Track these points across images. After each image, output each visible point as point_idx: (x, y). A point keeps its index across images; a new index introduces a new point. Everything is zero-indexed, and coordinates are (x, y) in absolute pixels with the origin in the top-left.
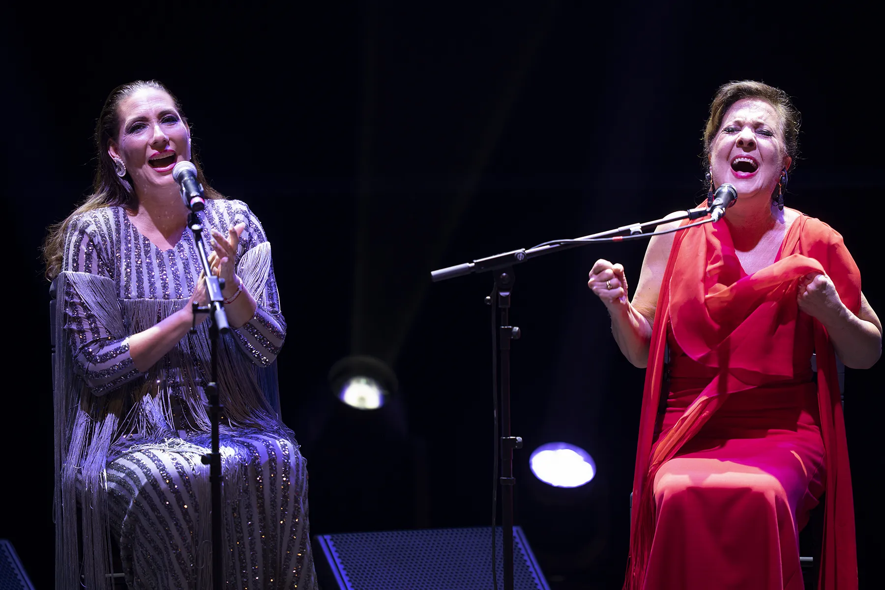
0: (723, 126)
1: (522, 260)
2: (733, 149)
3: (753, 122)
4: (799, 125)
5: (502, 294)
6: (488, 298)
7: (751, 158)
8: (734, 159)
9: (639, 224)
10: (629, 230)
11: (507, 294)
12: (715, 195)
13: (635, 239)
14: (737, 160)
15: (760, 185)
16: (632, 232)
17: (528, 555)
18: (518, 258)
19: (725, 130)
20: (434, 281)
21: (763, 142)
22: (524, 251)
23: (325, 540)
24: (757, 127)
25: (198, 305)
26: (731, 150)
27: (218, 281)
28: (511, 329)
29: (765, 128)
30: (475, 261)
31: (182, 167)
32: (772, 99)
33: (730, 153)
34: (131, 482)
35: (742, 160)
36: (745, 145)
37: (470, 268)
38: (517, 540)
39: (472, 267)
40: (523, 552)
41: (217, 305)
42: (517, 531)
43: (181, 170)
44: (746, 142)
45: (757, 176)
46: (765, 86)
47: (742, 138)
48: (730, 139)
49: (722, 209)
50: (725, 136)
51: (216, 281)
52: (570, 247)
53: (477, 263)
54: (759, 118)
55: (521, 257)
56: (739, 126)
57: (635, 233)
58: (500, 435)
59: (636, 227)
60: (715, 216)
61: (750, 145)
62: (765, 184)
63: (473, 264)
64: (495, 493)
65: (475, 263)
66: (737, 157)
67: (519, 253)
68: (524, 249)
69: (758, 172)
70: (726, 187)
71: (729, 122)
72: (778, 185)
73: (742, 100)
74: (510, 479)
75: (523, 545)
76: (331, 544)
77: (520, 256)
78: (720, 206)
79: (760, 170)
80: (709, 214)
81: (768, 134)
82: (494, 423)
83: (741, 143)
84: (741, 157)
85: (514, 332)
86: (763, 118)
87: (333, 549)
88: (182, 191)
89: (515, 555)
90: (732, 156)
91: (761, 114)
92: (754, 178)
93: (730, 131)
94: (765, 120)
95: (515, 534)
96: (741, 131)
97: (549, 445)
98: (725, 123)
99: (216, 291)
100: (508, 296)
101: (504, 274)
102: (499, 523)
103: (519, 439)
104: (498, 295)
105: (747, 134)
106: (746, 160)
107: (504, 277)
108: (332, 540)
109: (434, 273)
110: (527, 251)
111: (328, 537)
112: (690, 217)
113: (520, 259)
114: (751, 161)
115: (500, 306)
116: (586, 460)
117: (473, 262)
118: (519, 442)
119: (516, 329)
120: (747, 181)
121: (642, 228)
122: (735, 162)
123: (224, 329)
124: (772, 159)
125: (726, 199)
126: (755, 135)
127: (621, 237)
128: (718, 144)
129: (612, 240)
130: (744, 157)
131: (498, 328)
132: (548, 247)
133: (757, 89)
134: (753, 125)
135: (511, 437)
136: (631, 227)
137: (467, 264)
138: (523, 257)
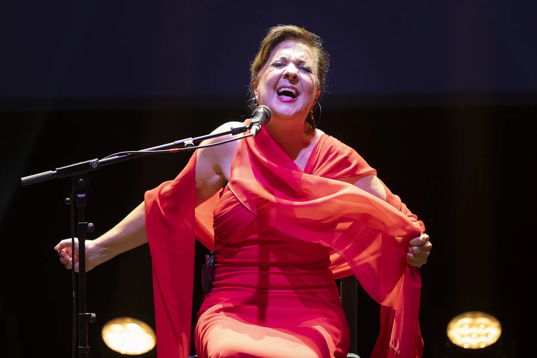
0: (271, 61)
1: (96, 168)
2: (280, 80)
3: (297, 60)
5: (79, 196)
6: (68, 199)
7: (294, 88)
8: (280, 88)
9: (191, 138)
10: (183, 143)
11: (84, 195)
12: (253, 114)
13: (188, 150)
14: (283, 90)
16: (186, 145)
19: (273, 65)
20: (24, 185)
21: (304, 76)
22: (97, 160)
24: (299, 64)
26: (279, 80)
28: (87, 224)
29: (306, 66)
30: (57, 169)
32: (309, 42)
33: (277, 83)
35: (287, 89)
36: (290, 78)
37: (52, 174)
39: (55, 174)
44: (291, 75)
45: (297, 101)
46: (306, 31)
47: (288, 73)
48: (277, 72)
49: (259, 126)
50: (274, 69)
52: (135, 157)
53: (59, 170)
54: (301, 57)
55: (95, 165)
56: (284, 62)
57: (188, 145)
58: (77, 312)
59: (189, 141)
60: (253, 131)
61: (294, 79)
63: (56, 171)
65: (57, 170)
66: (283, 87)
67: (94, 162)
69: (298, 98)
71: (276, 58)
73: (287, 41)
74: (87, 348)
77: (94, 164)
78: (257, 124)
79: (300, 98)
80: (248, 130)
81: (308, 71)
82: (73, 302)
83: (287, 76)
84: (286, 87)
85: (90, 227)
86: (305, 58)
90: (278, 86)
91: (302, 53)
93: (277, 65)
94: (305, 59)
96: (286, 66)
97: (118, 320)
98: (273, 58)
100: (84, 197)
101: (81, 180)
103: (93, 315)
104: (76, 196)
105: (291, 69)
106: (290, 90)
107: (81, 182)
109: (23, 179)
110: (100, 161)
112: (233, 132)
113: (94, 167)
114: (294, 91)
115: (77, 206)
116: (148, 333)
117: (55, 170)
118: (94, 318)
119: (91, 224)
120: (289, 104)
121: (194, 141)
122: (280, 91)
124: (310, 90)
125: (262, 118)
126: (298, 70)
127: (177, 149)
128: (267, 75)
129: (169, 151)
130: (289, 87)
132: (116, 157)
133: (300, 33)
134: (296, 62)
135: (87, 314)
136: (185, 141)
137: (51, 172)
138: (97, 165)
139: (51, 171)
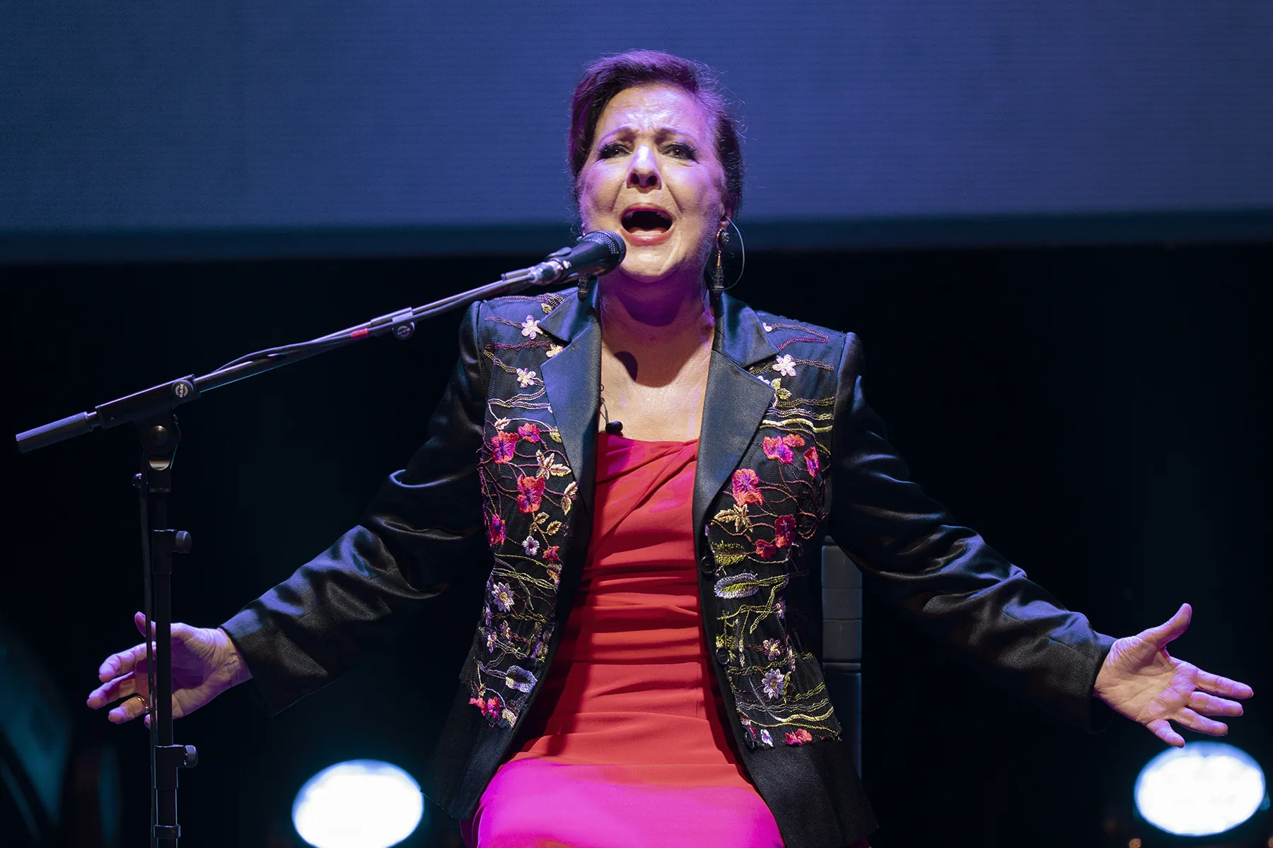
1: (184, 397)
2: (621, 194)
3: (655, 130)
4: (744, 128)
5: (153, 465)
6: (139, 475)
8: (626, 213)
11: (165, 465)
15: (680, 256)
18: (177, 393)
19: (601, 151)
20: (23, 451)
22: (190, 380)
24: (661, 139)
28: (175, 533)
29: (677, 139)
30: (97, 407)
36: (642, 181)
37: (87, 421)
39: (93, 419)
45: (673, 237)
47: (635, 168)
53: (103, 408)
54: (666, 122)
55: (181, 391)
58: (155, 743)
59: (402, 316)
62: (690, 255)
63: (95, 412)
65: (98, 410)
66: (631, 207)
67: (178, 384)
68: (190, 377)
69: (673, 229)
72: (715, 251)
77: (179, 389)
79: (677, 228)
81: (685, 152)
83: (635, 178)
84: (637, 206)
85: (180, 540)
86: (672, 121)
92: (667, 244)
93: (609, 153)
94: (674, 125)
100: (166, 470)
101: (159, 427)
103: (191, 749)
105: (644, 157)
107: (159, 432)
110: (197, 381)
113: (181, 396)
115: (152, 491)
117: (94, 409)
118: (191, 755)
119: (183, 534)
120: (654, 249)
126: (658, 158)
131: (151, 535)
134: (653, 136)
135: (174, 746)
136: (395, 316)
138: (187, 390)
139: (85, 413)
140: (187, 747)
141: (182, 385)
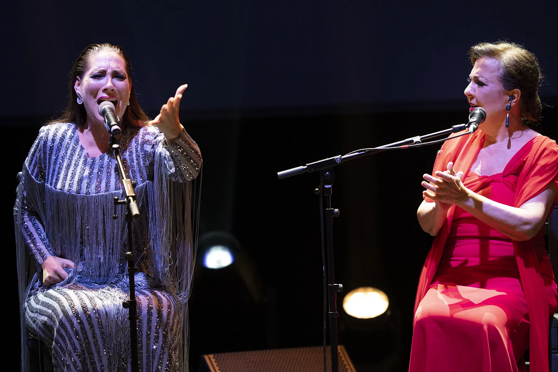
5: (326, 186)
6: (317, 189)
9: (419, 136)
10: (412, 141)
11: (330, 186)
12: (470, 115)
16: (414, 142)
17: (349, 365)
20: (280, 179)
22: (341, 157)
23: (210, 358)
25: (118, 199)
27: (132, 182)
28: (333, 210)
30: (307, 164)
31: (105, 105)
34: (55, 317)
37: (303, 169)
38: (341, 355)
39: (305, 169)
40: (345, 363)
41: (131, 198)
42: (340, 349)
43: (103, 108)
49: (476, 125)
51: (130, 183)
52: (372, 153)
53: (308, 165)
55: (338, 161)
57: (416, 143)
58: (327, 283)
59: (417, 139)
63: (306, 167)
64: (325, 323)
67: (338, 158)
68: (341, 156)
70: (478, 110)
74: (335, 313)
75: (345, 358)
76: (213, 360)
77: (338, 160)
78: (474, 123)
80: (467, 129)
82: (323, 274)
85: (335, 212)
87: (215, 364)
88: (105, 121)
89: (339, 366)
95: (339, 351)
99: (130, 189)
100: (330, 188)
101: (328, 173)
102: (328, 343)
103: (341, 285)
104: (324, 187)
107: (327, 175)
108: (214, 358)
109: (279, 173)
110: (343, 157)
111: (211, 356)
112: (454, 130)
113: (338, 162)
115: (325, 195)
118: (340, 288)
119: (337, 210)
121: (421, 139)
123: (136, 215)
125: (478, 118)
127: (407, 146)
129: (400, 148)
131: (324, 210)
132: (357, 153)
135: (335, 284)
136: (414, 139)
137: (302, 167)
138: (340, 161)
140: (339, 285)
141: (339, 159)
